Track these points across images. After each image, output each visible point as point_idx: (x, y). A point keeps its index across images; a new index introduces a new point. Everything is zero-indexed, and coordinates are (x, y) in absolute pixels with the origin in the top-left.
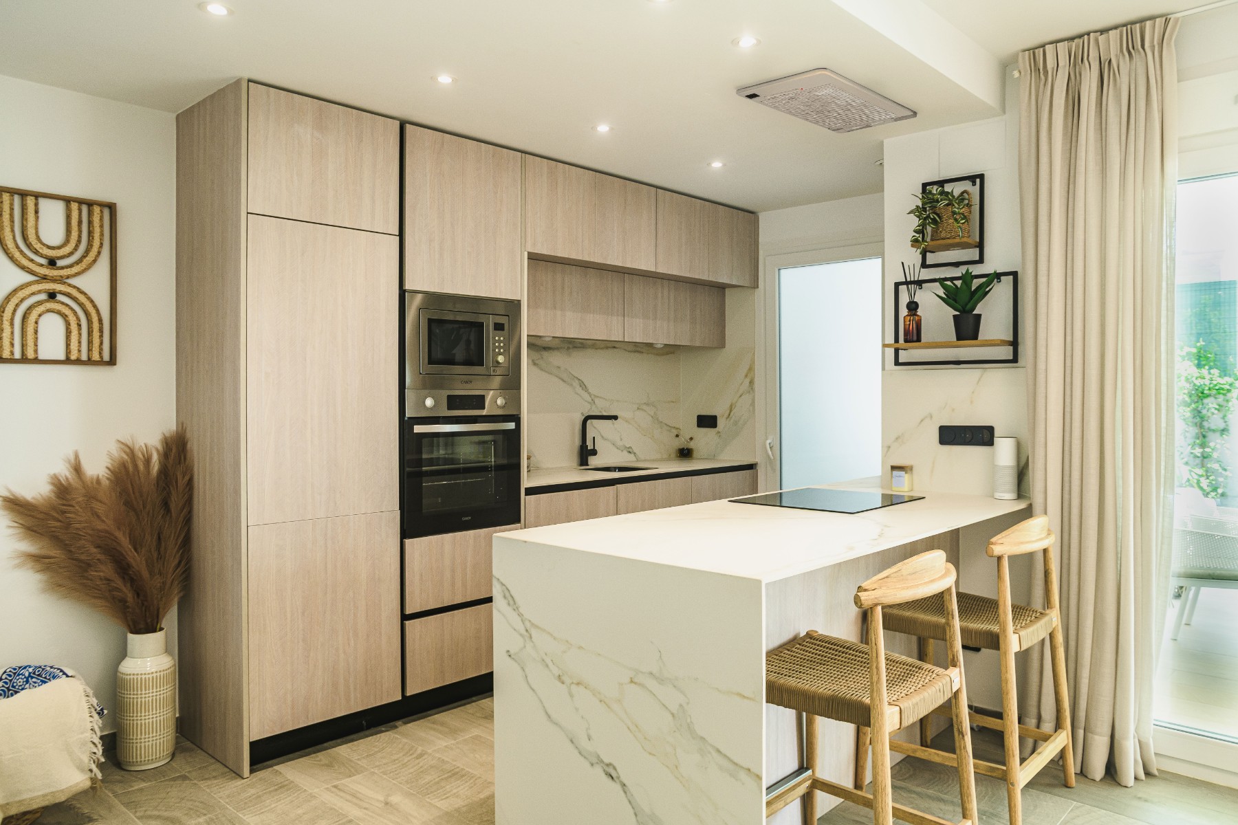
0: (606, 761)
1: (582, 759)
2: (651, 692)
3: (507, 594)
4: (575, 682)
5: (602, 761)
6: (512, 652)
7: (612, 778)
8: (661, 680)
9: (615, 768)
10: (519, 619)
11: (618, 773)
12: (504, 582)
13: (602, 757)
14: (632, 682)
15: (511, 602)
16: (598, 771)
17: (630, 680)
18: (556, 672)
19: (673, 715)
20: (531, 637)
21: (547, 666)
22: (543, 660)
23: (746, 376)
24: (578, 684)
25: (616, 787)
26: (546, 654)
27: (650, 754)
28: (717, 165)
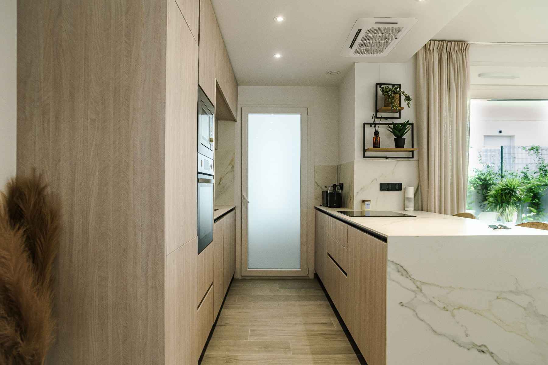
0: (479, 344)
1: (461, 348)
2: (511, 300)
3: (401, 269)
4: (456, 308)
5: (476, 345)
6: (404, 302)
7: (483, 352)
8: (517, 293)
9: (485, 346)
10: (411, 282)
11: (487, 348)
12: (398, 262)
13: (476, 343)
14: (498, 298)
15: (405, 273)
16: (474, 352)
17: (496, 297)
18: (442, 305)
19: (525, 308)
20: (421, 290)
21: (435, 304)
22: (431, 301)
23: (230, 164)
24: (459, 308)
25: (487, 356)
26: (434, 298)
27: (510, 332)
28: (278, 56)
